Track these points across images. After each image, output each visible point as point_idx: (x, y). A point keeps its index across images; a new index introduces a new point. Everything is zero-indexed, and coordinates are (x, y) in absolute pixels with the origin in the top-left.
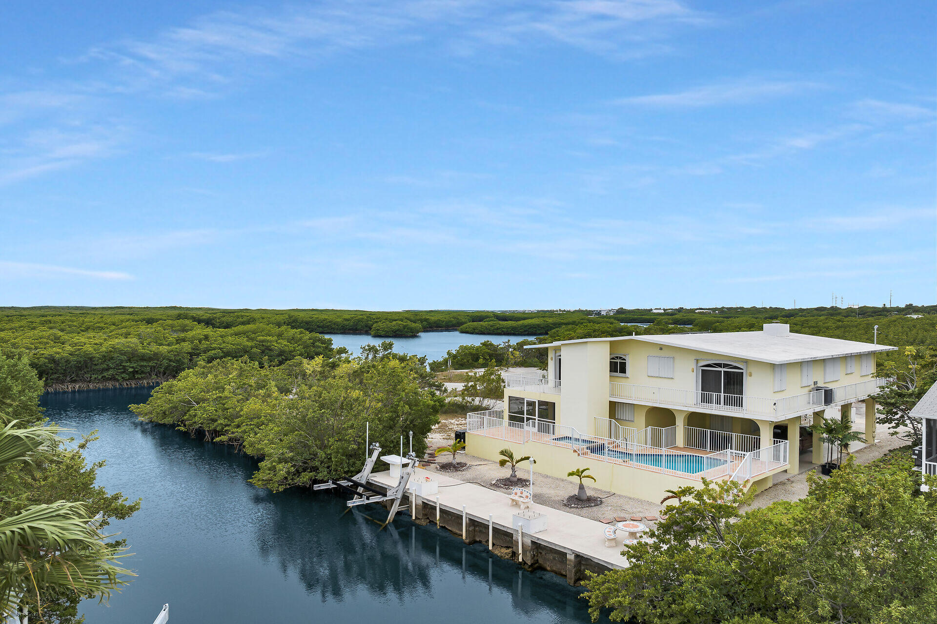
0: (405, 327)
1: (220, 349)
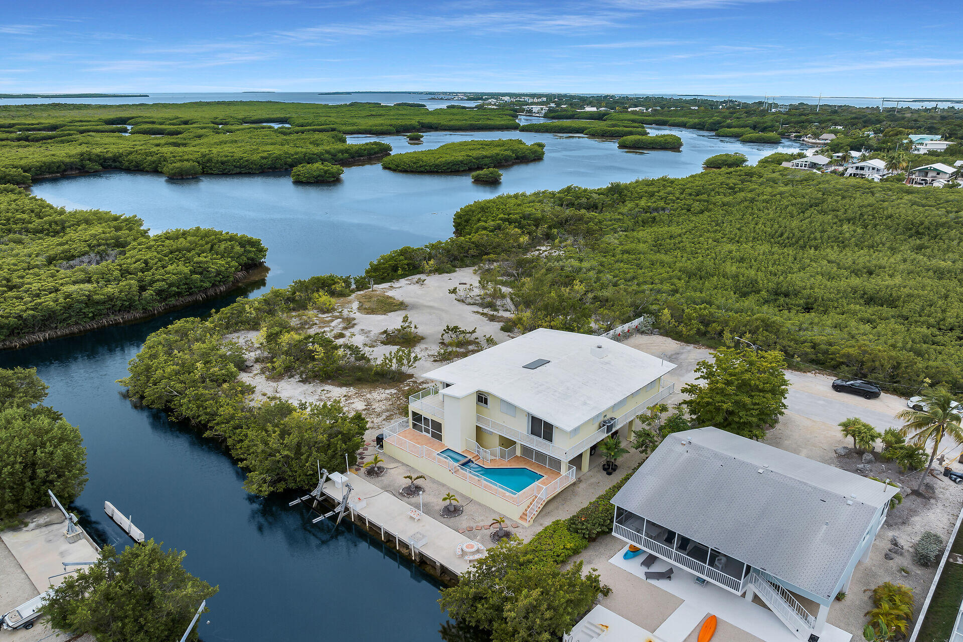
0: (326, 172)
1: (164, 280)
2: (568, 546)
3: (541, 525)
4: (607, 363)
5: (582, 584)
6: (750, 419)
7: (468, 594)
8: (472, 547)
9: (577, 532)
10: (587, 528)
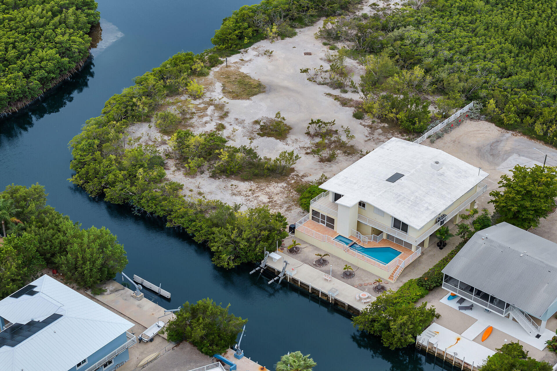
2: (418, 294)
3: (401, 282)
4: (442, 175)
5: (427, 313)
6: (529, 216)
7: (368, 319)
8: (365, 295)
9: (423, 286)
10: (428, 284)
